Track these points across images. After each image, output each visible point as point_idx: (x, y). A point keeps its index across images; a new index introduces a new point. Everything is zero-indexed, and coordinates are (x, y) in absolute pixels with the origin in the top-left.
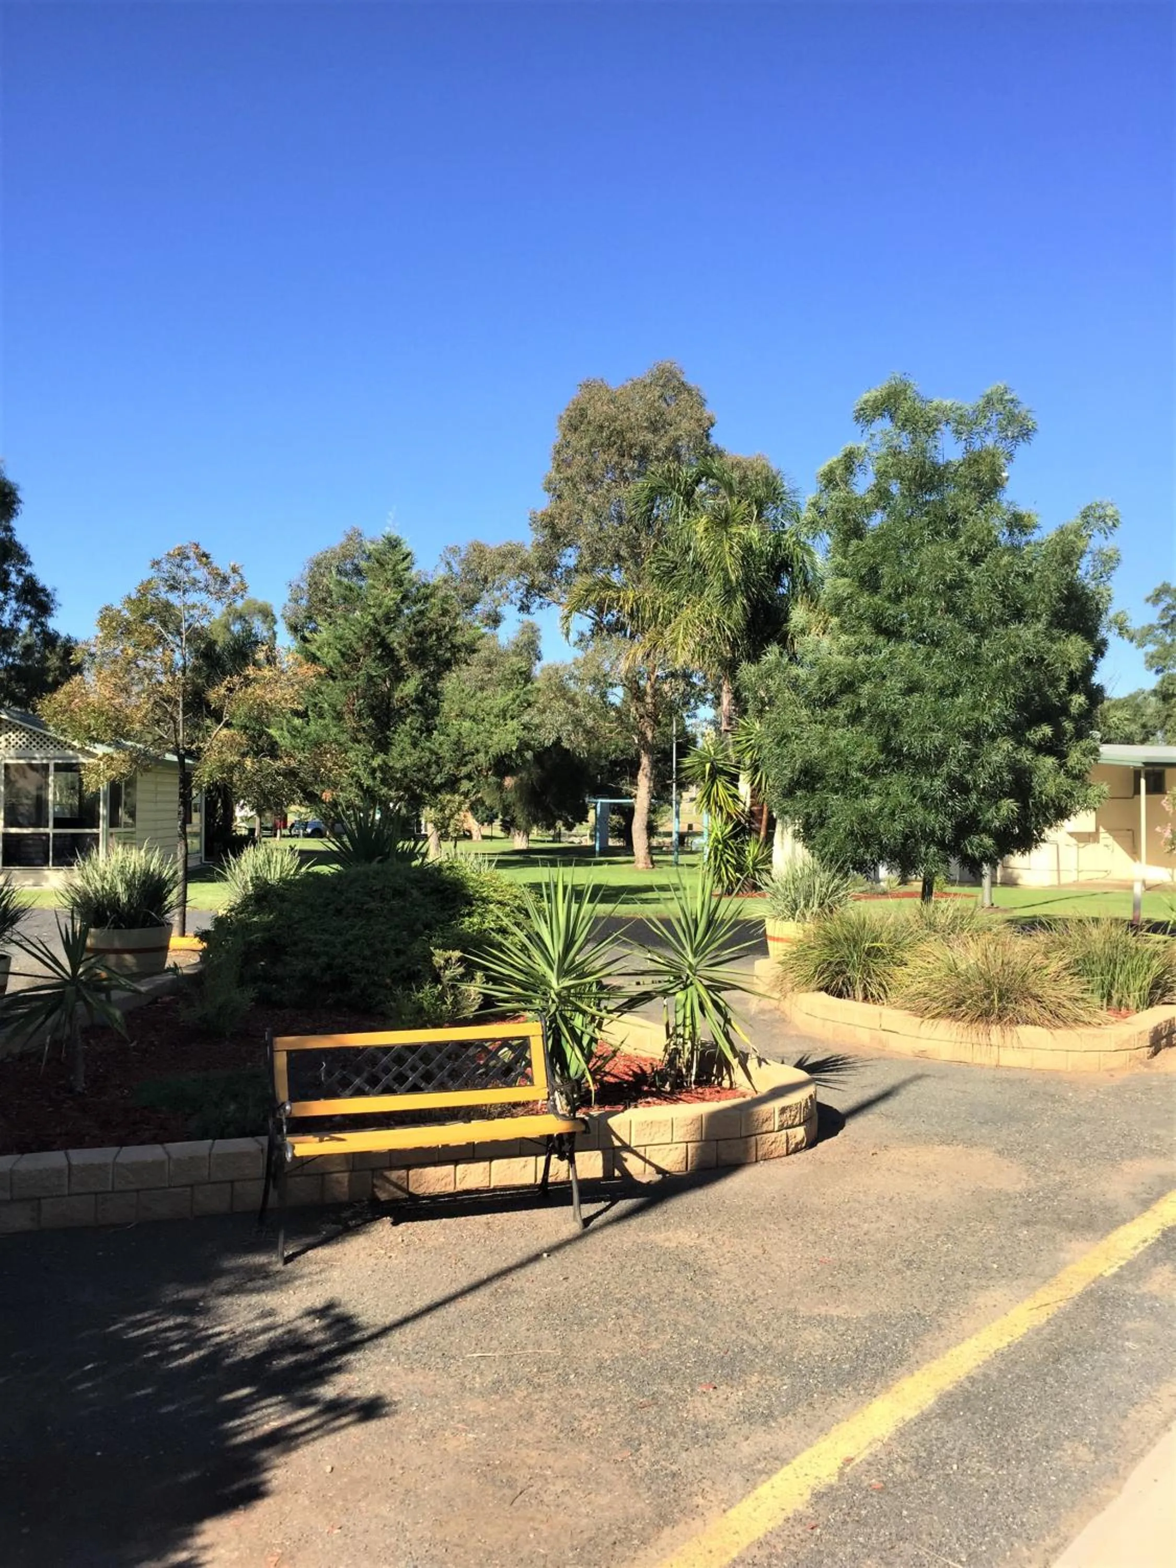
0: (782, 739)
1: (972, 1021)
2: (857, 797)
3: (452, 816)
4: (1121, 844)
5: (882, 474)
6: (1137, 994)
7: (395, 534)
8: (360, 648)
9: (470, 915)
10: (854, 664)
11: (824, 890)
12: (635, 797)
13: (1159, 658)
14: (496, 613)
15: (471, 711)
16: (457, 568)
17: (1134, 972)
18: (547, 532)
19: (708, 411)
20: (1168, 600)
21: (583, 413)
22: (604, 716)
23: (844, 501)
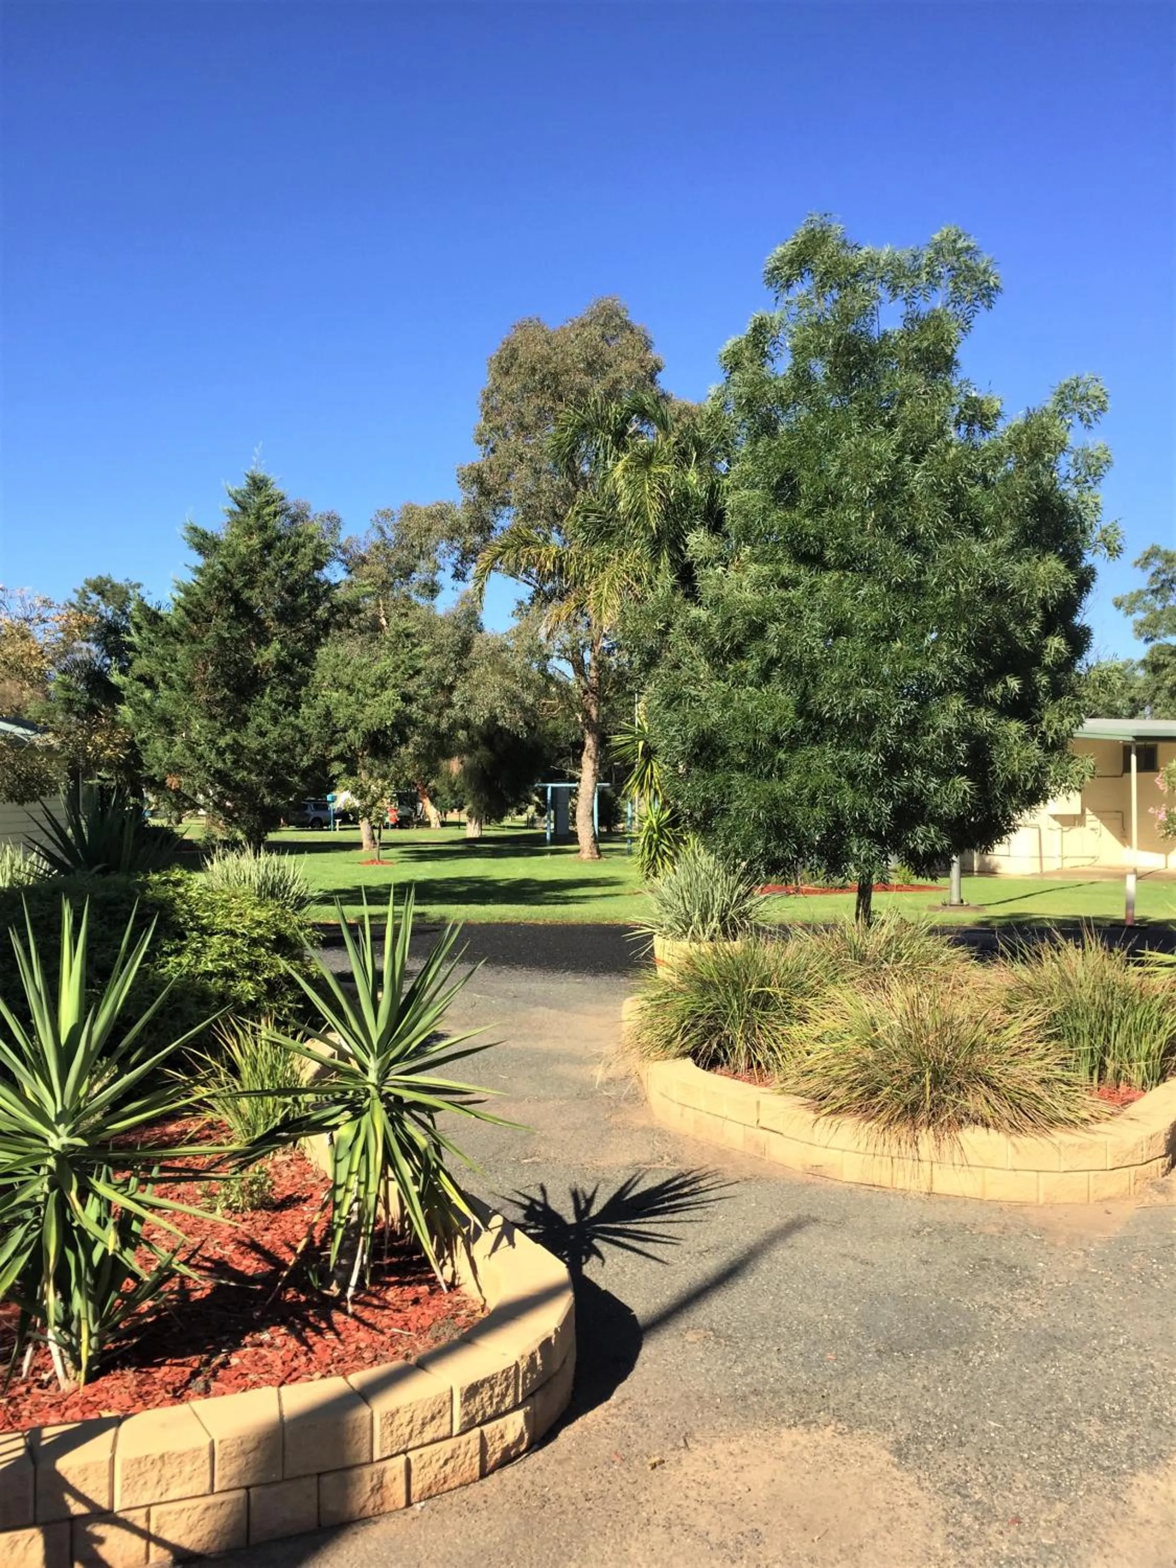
0: (672, 701)
1: (889, 1122)
2: (769, 776)
3: (374, 804)
4: (1108, 827)
5: (799, 351)
6: (1143, 1064)
7: (261, 473)
8: (211, 607)
9: (178, 952)
10: (766, 601)
11: (727, 899)
12: (579, 780)
13: (1150, 626)
14: (434, 584)
15: (346, 680)
16: (391, 534)
17: (1137, 1032)
18: (475, 489)
19: (654, 354)
20: (1158, 563)
21: (514, 352)
22: (544, 692)
23: (752, 384)
